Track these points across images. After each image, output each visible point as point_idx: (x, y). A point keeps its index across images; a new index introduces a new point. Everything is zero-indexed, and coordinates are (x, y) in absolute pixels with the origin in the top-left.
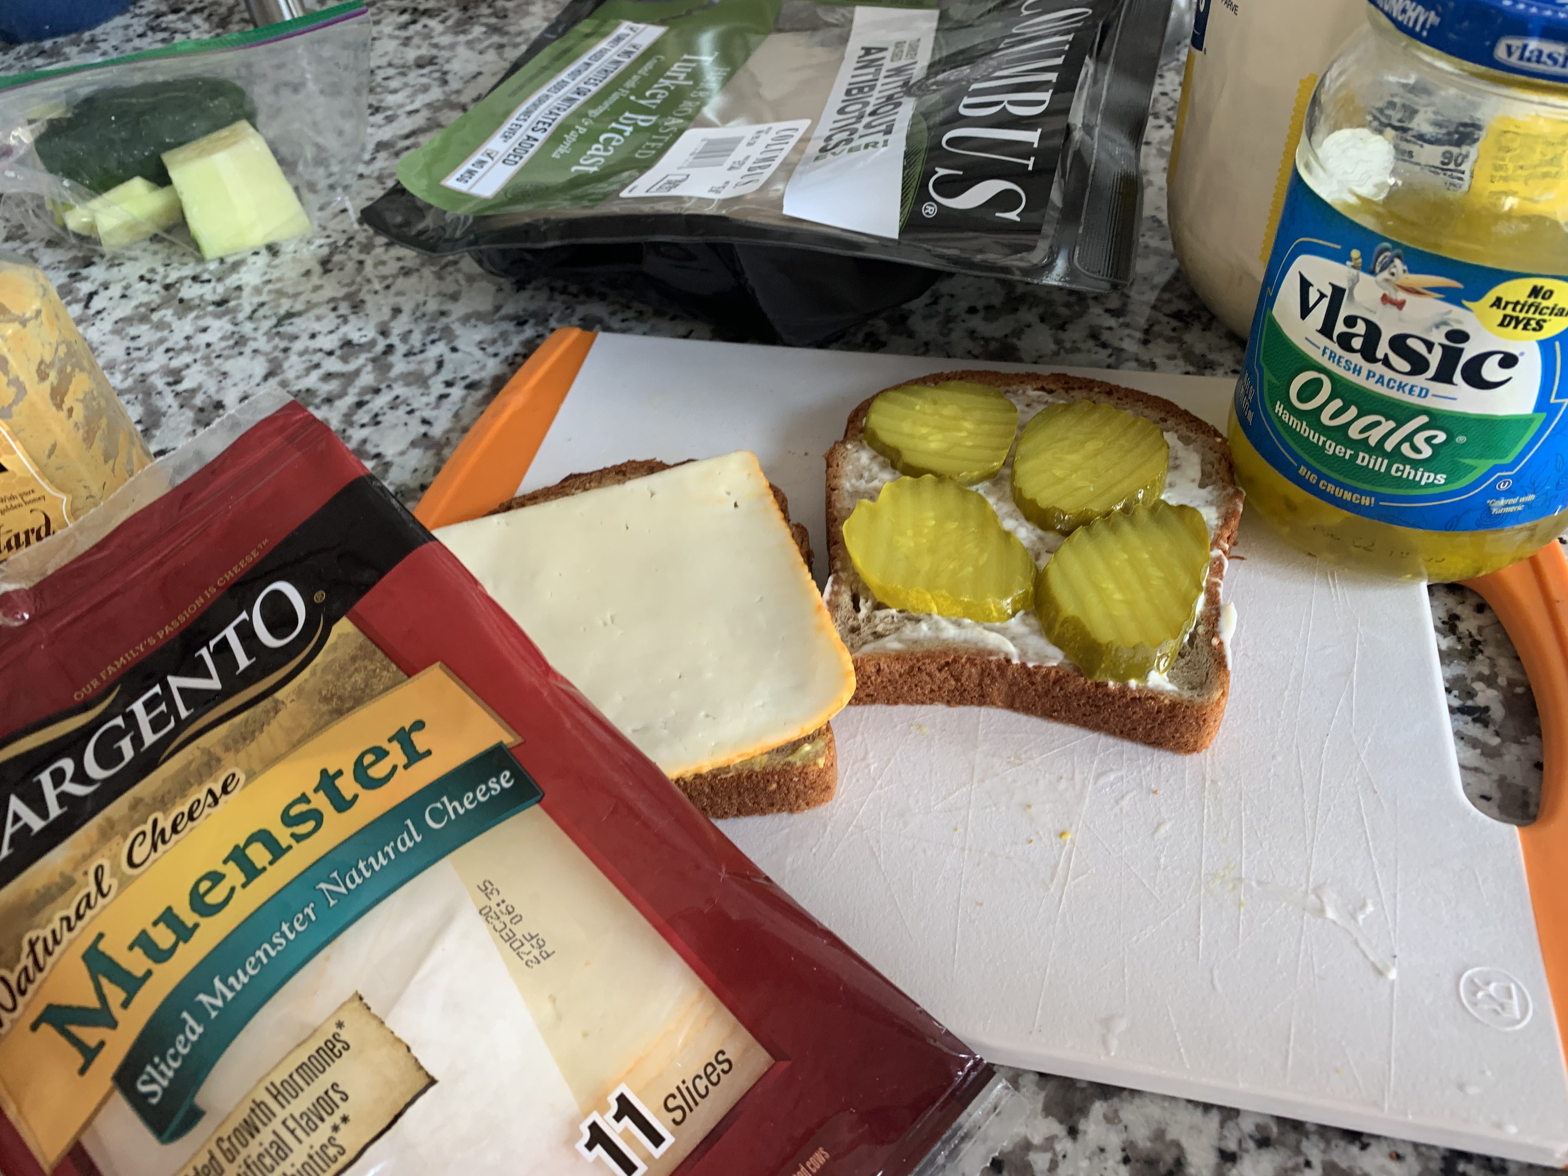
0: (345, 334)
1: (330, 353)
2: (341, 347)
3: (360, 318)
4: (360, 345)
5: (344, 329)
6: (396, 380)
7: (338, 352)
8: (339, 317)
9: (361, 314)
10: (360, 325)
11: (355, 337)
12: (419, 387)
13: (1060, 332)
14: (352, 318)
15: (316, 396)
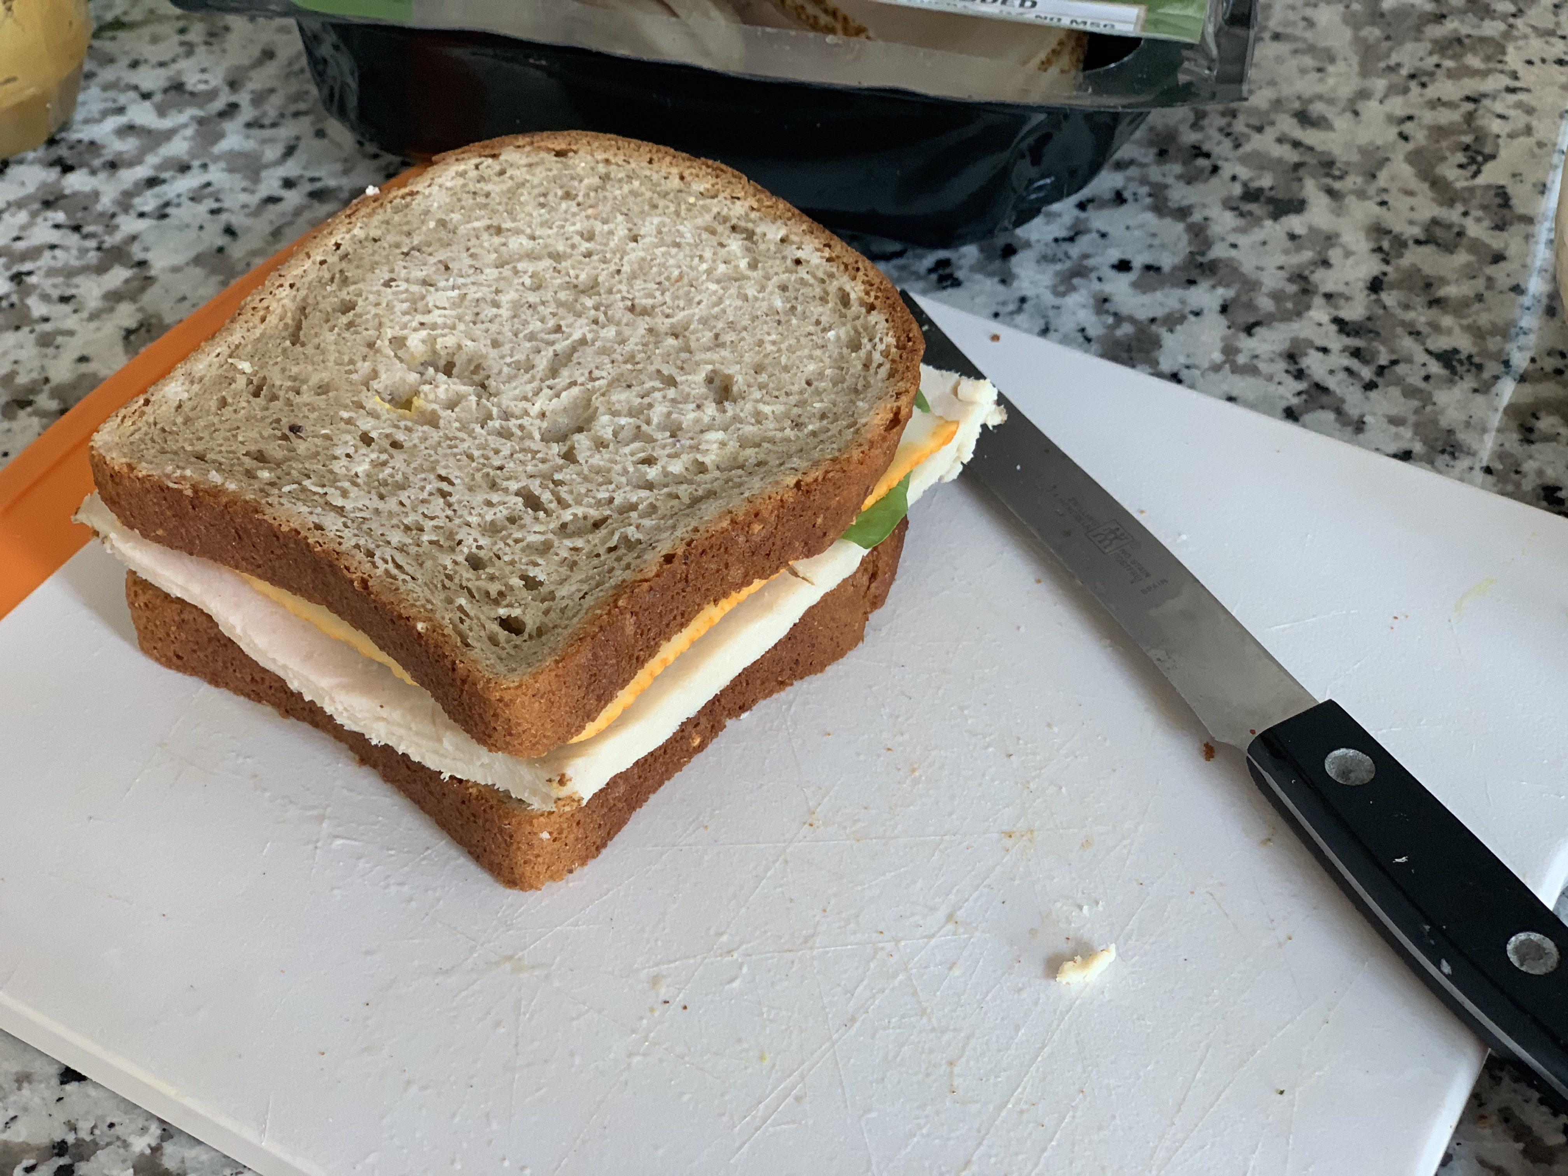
0: (180, 72)
1: (146, 96)
2: (165, 91)
3: (211, 52)
4: (192, 94)
5: (183, 64)
6: (217, 159)
7: (158, 98)
8: (182, 44)
9: (215, 48)
10: (206, 65)
11: (193, 81)
12: (245, 177)
13: (1242, 336)
14: (201, 50)
15: (100, 155)
